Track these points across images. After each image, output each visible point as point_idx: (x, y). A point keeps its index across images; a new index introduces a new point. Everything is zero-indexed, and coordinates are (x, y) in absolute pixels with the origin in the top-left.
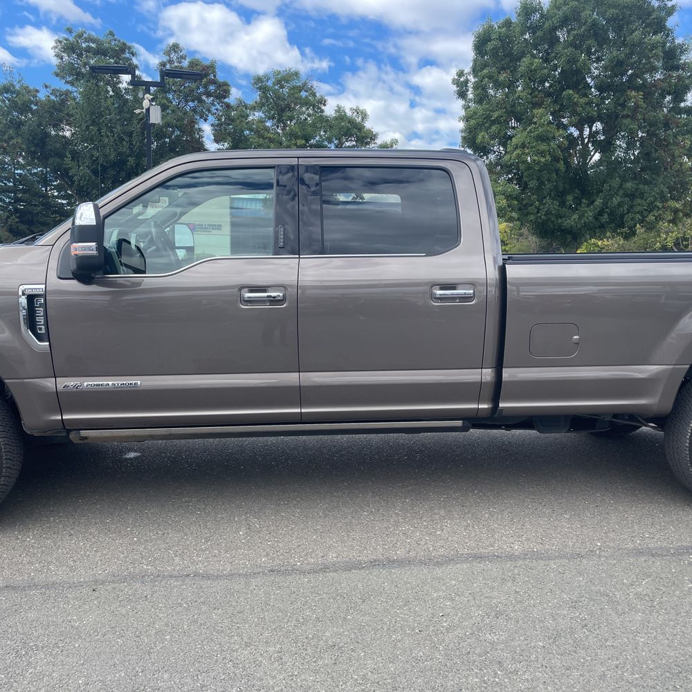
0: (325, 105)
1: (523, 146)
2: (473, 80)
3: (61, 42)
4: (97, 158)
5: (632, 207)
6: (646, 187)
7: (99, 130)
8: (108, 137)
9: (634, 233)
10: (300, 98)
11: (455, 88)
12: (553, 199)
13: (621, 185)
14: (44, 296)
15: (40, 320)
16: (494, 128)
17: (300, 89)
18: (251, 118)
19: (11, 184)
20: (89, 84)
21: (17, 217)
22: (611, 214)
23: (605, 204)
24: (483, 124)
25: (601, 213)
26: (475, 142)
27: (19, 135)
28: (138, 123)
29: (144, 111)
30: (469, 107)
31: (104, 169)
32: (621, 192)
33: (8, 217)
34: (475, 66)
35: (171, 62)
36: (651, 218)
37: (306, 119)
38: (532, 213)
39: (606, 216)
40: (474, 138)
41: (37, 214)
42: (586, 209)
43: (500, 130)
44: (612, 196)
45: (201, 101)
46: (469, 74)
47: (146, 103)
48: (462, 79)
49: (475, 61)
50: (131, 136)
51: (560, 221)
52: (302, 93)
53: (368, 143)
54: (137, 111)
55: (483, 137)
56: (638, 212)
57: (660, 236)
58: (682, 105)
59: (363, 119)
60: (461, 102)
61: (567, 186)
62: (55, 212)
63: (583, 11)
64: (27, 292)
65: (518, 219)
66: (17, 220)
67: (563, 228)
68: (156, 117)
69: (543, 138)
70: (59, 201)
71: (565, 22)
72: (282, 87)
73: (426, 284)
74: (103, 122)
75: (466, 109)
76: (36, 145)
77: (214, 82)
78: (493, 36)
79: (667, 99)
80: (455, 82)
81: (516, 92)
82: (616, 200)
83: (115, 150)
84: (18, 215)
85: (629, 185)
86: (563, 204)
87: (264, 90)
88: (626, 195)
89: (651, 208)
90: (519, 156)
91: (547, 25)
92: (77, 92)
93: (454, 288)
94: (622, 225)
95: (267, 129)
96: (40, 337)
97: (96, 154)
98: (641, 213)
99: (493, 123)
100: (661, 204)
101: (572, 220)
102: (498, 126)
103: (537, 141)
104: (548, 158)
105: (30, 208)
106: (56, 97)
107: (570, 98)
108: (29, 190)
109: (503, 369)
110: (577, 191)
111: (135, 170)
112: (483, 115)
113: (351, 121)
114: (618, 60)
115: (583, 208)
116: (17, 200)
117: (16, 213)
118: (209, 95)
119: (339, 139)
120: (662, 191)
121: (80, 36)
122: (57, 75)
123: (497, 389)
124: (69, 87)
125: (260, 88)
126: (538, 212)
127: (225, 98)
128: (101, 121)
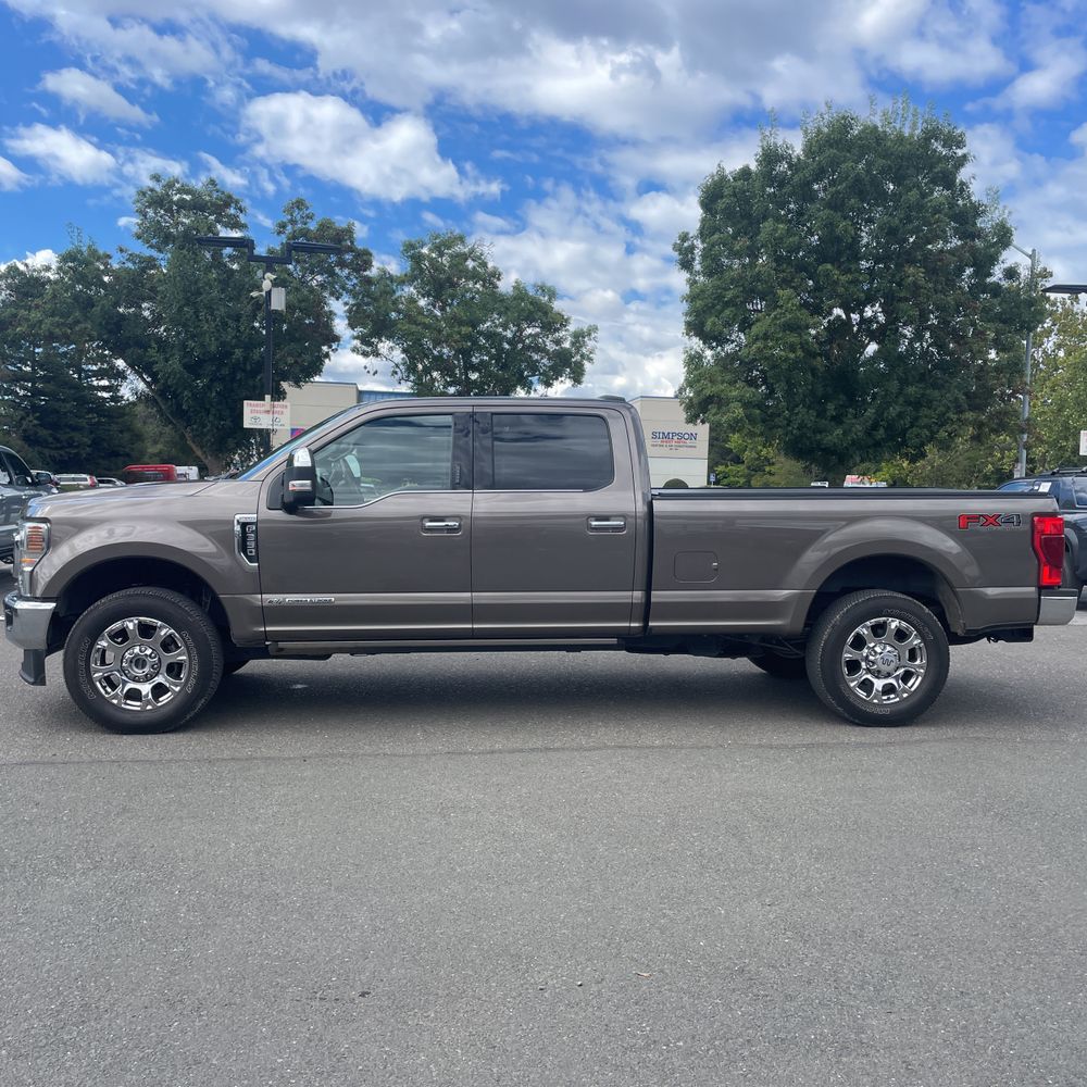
0: (499, 279)
1: (766, 337)
2: (701, 246)
3: (144, 194)
4: (192, 349)
5: (917, 419)
6: (936, 393)
7: (196, 313)
8: (207, 321)
9: (923, 455)
10: (467, 270)
11: (676, 255)
12: (809, 408)
13: (901, 389)
14: (256, 524)
15: (251, 545)
16: (727, 312)
17: (465, 257)
18: (398, 294)
19: (28, 369)
20: (185, 252)
21: (37, 418)
22: (890, 428)
23: (880, 413)
24: (714, 306)
25: (875, 427)
26: (703, 330)
27: (87, 318)
28: (248, 303)
29: (264, 293)
30: (695, 282)
31: (200, 363)
32: (901, 400)
33: (23, 418)
34: (703, 228)
35: (293, 222)
36: (943, 434)
37: (473, 298)
38: (780, 427)
39: (882, 431)
40: (702, 324)
41: (65, 413)
42: (854, 421)
43: (735, 315)
44: (889, 404)
45: (332, 273)
46: (696, 237)
47: (266, 285)
48: (686, 244)
49: (703, 221)
50: (238, 321)
51: (818, 437)
52: (468, 263)
53: (557, 330)
54: (254, 294)
55: (714, 324)
56: (924, 427)
57: (991, 455)
58: (988, 280)
59: (550, 299)
60: (685, 275)
61: (830, 390)
62: (90, 410)
63: (844, 162)
64: (242, 521)
65: (762, 434)
66: (35, 422)
67: (823, 447)
68: (278, 301)
69: (795, 327)
70: (99, 394)
71: (819, 175)
72: (441, 254)
73: (583, 516)
74: (202, 301)
75: (691, 285)
76: (110, 332)
77: (351, 249)
78: (726, 192)
79: (968, 272)
80: (676, 247)
81: (756, 266)
82: (893, 411)
83: (217, 339)
84: (38, 414)
85: (911, 390)
86: (821, 414)
87: (417, 259)
88: (908, 403)
89: (943, 421)
90: (760, 350)
91: (796, 178)
92: (164, 260)
93: (608, 520)
94: (904, 443)
95: (420, 311)
96: (251, 559)
97: (191, 344)
98: (928, 427)
99: (727, 304)
100: (956, 416)
101: (834, 436)
102: (733, 309)
103: (784, 331)
104: (800, 353)
105: (57, 405)
106: (134, 263)
107: (827, 275)
108: (53, 378)
109: (653, 592)
110: (841, 396)
111: (242, 366)
112: (713, 294)
113: (535, 303)
114: (890, 227)
115: (850, 420)
116: (36, 393)
117: (34, 412)
118: (342, 264)
119: (518, 325)
120: (956, 399)
121: (170, 185)
122: (139, 237)
123: (646, 611)
124: (154, 253)
125: (412, 257)
126: (788, 425)
127: (365, 270)
128: (199, 299)
